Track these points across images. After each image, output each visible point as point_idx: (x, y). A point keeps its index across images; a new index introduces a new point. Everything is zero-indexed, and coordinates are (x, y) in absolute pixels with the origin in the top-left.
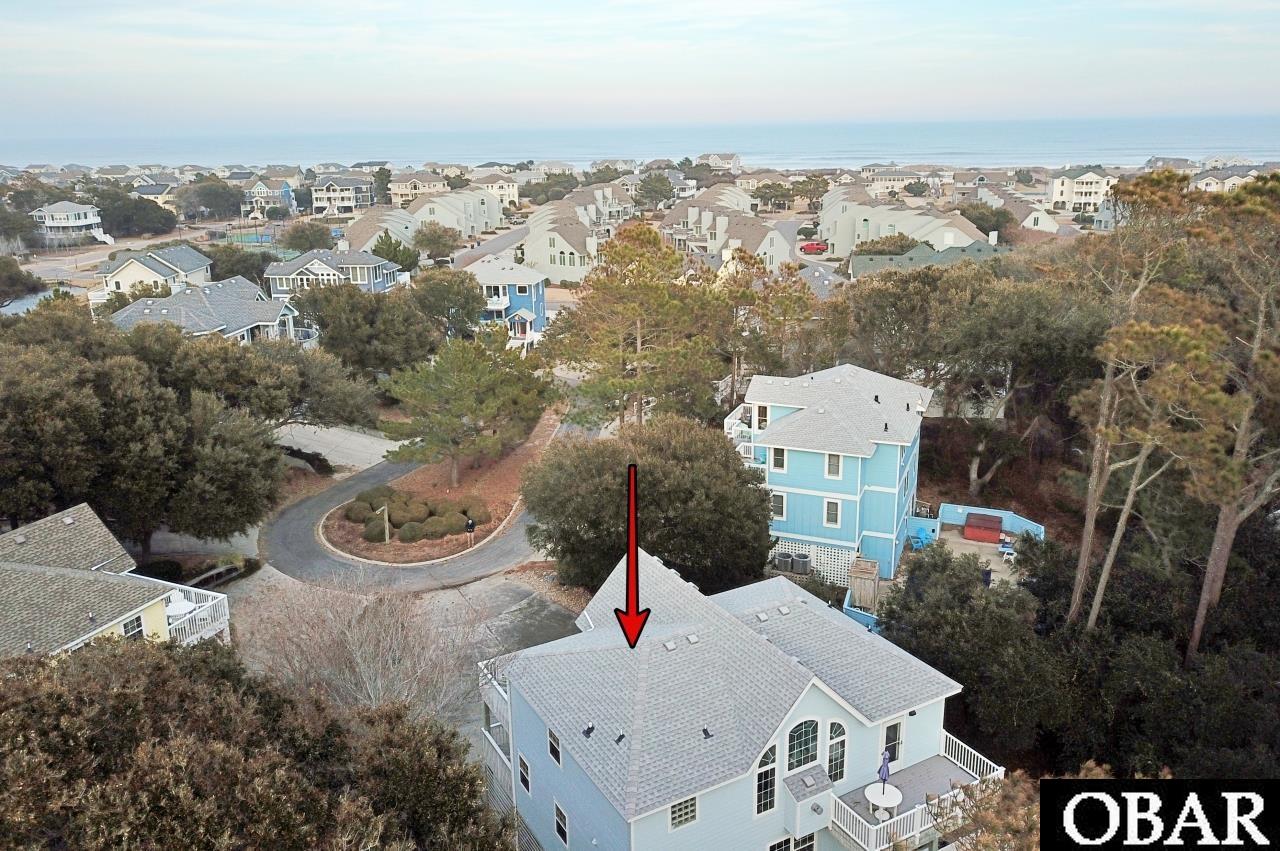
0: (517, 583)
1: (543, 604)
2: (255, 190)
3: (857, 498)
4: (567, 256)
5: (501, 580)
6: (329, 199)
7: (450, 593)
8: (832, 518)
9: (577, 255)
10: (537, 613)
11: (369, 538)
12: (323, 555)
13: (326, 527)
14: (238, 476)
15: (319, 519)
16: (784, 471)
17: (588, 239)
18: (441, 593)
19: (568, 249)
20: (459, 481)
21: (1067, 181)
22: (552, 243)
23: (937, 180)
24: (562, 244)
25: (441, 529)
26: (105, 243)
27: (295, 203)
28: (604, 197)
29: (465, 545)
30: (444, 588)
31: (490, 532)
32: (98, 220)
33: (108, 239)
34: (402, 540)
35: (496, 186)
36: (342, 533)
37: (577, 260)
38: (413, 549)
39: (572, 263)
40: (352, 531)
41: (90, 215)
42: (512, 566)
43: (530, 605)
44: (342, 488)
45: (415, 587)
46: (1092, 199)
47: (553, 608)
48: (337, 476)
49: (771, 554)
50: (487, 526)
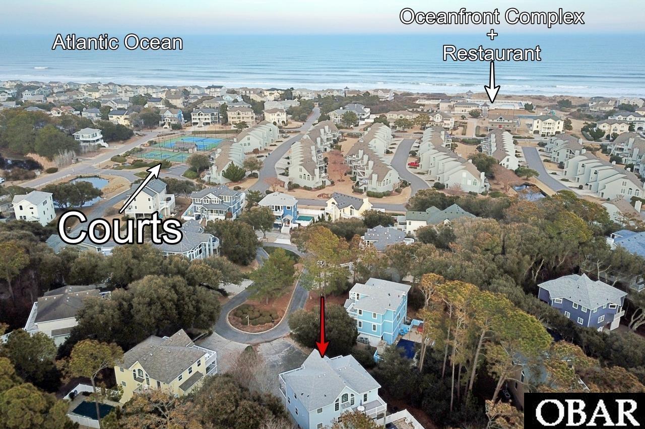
0: (287, 341)
1: (294, 349)
2: (166, 114)
3: (381, 324)
4: (307, 176)
5: (282, 340)
6: (199, 119)
7: (268, 343)
8: (374, 329)
9: (310, 176)
10: (292, 352)
11: (242, 323)
12: (230, 329)
13: (229, 318)
14: (212, 313)
15: (226, 315)
16: (362, 315)
17: (315, 170)
18: (265, 344)
19: (307, 174)
20: (269, 302)
21: (540, 121)
22: (301, 170)
23: (487, 107)
24: (304, 171)
25: (263, 321)
26: (104, 147)
27: (183, 119)
28: (325, 132)
29: (271, 327)
30: (266, 342)
31: (278, 322)
32: (101, 136)
33: (105, 144)
34: (253, 325)
35: (276, 114)
36: (234, 321)
37: (311, 179)
38: (257, 328)
39: (309, 179)
40: (237, 321)
41: (98, 134)
42: (285, 335)
43: (290, 349)
44: (232, 302)
45: (258, 342)
46: (550, 131)
47: (297, 350)
48: (230, 297)
49: (358, 337)
50: (278, 320)
